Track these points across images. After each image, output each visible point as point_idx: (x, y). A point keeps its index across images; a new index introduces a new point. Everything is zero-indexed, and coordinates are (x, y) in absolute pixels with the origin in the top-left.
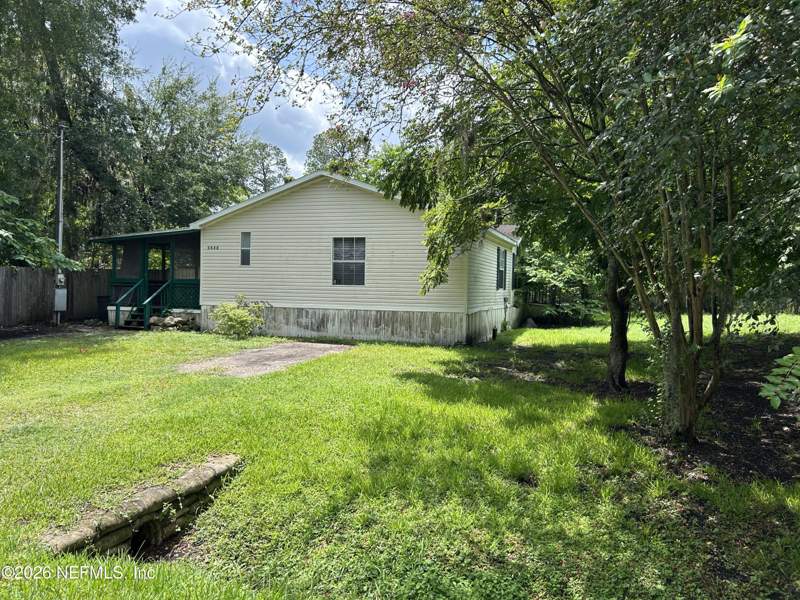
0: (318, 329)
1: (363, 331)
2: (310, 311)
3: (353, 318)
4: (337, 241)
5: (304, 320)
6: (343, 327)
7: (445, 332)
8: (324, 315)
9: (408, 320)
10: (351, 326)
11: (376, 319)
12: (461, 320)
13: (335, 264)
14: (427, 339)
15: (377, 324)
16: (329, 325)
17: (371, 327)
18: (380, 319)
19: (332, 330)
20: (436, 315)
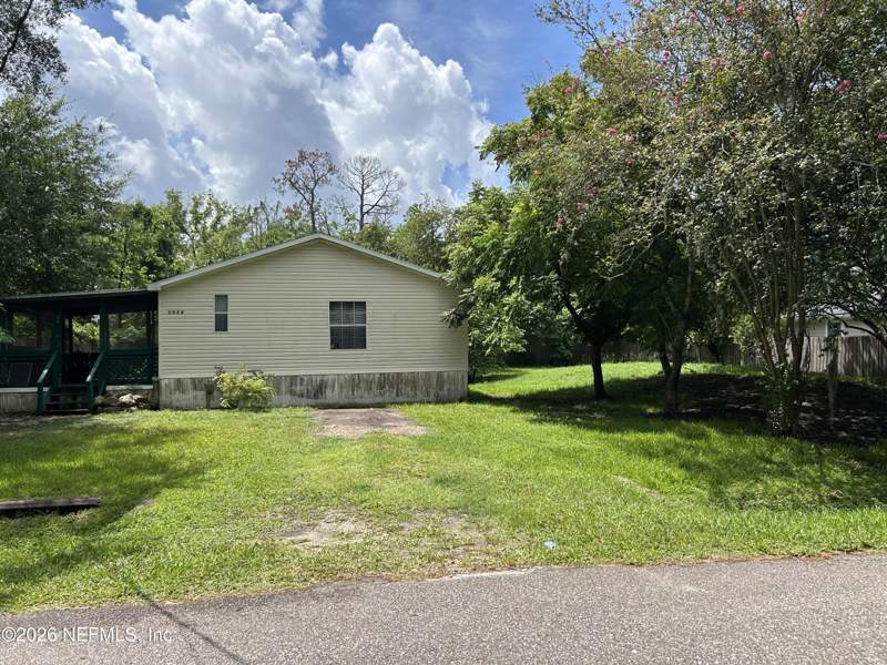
0: (316, 396)
1: (366, 395)
2: (306, 378)
3: (354, 382)
4: (333, 305)
5: (298, 389)
6: (345, 391)
7: (449, 390)
8: (322, 381)
9: (412, 381)
10: (353, 391)
11: (380, 383)
12: (463, 378)
13: (332, 328)
14: (432, 397)
15: (381, 386)
16: (328, 392)
17: (375, 390)
18: (385, 382)
19: (331, 395)
20: (440, 374)
